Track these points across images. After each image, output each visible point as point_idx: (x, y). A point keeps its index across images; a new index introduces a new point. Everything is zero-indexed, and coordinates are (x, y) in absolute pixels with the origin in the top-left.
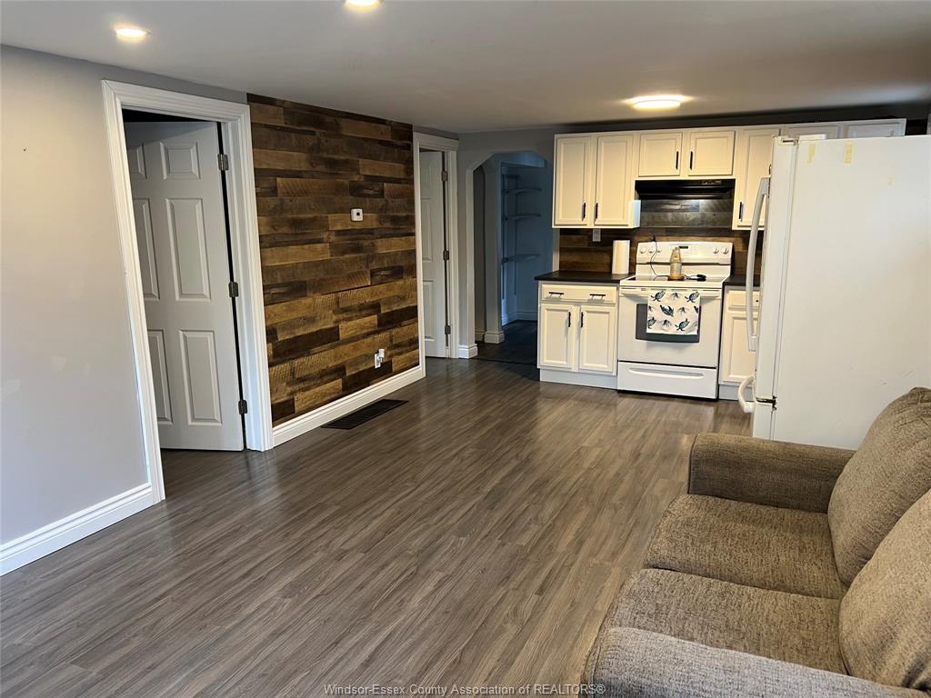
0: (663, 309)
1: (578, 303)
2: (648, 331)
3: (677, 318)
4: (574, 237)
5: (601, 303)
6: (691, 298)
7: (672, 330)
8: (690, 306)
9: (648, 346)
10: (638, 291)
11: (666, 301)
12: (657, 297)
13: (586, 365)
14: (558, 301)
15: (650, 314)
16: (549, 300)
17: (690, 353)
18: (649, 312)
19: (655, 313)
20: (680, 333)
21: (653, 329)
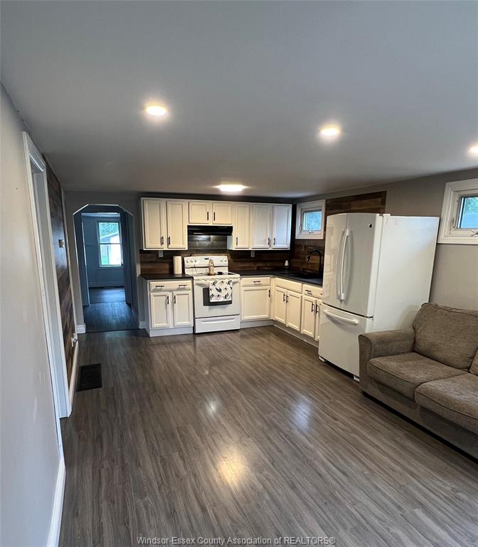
0: (217, 289)
1: (171, 291)
2: (211, 301)
3: (223, 293)
4: (149, 255)
5: (184, 289)
6: (229, 283)
7: (222, 299)
8: (228, 287)
9: (210, 308)
10: (203, 282)
11: (218, 286)
12: (214, 284)
13: (178, 323)
14: (160, 290)
15: (211, 293)
16: (155, 291)
17: (229, 309)
18: (210, 291)
19: (213, 292)
20: (226, 300)
21: (212, 300)
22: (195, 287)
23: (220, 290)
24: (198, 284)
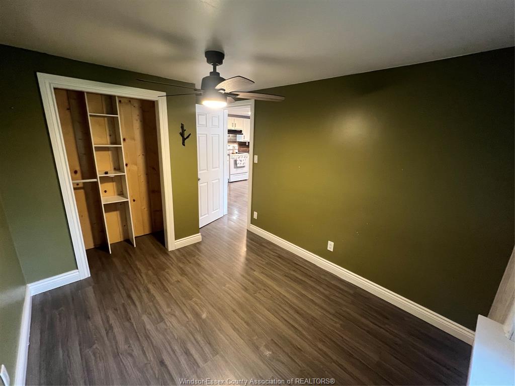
3: (242, 163)
8: (244, 159)
9: (237, 170)
10: (234, 157)
11: (240, 159)
12: (239, 158)
19: (238, 162)
21: (238, 165)
22: (231, 159)
23: (241, 161)
24: (232, 158)
